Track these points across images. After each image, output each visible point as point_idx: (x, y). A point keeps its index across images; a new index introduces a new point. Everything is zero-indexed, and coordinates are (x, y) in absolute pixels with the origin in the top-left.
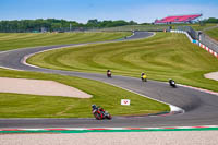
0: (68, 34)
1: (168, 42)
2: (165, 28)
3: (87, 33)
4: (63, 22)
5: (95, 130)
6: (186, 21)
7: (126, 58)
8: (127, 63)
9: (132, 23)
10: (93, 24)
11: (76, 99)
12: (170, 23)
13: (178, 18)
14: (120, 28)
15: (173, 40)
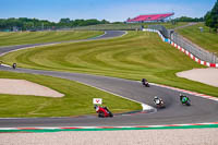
0: (40, 33)
1: (140, 40)
2: (137, 27)
3: (59, 32)
4: (36, 21)
5: (67, 129)
6: (158, 20)
7: (98, 57)
8: (99, 62)
9: (104, 22)
10: (65, 23)
11: (48, 98)
12: (142, 21)
13: (150, 17)
14: (92, 27)
15: (145, 39)
